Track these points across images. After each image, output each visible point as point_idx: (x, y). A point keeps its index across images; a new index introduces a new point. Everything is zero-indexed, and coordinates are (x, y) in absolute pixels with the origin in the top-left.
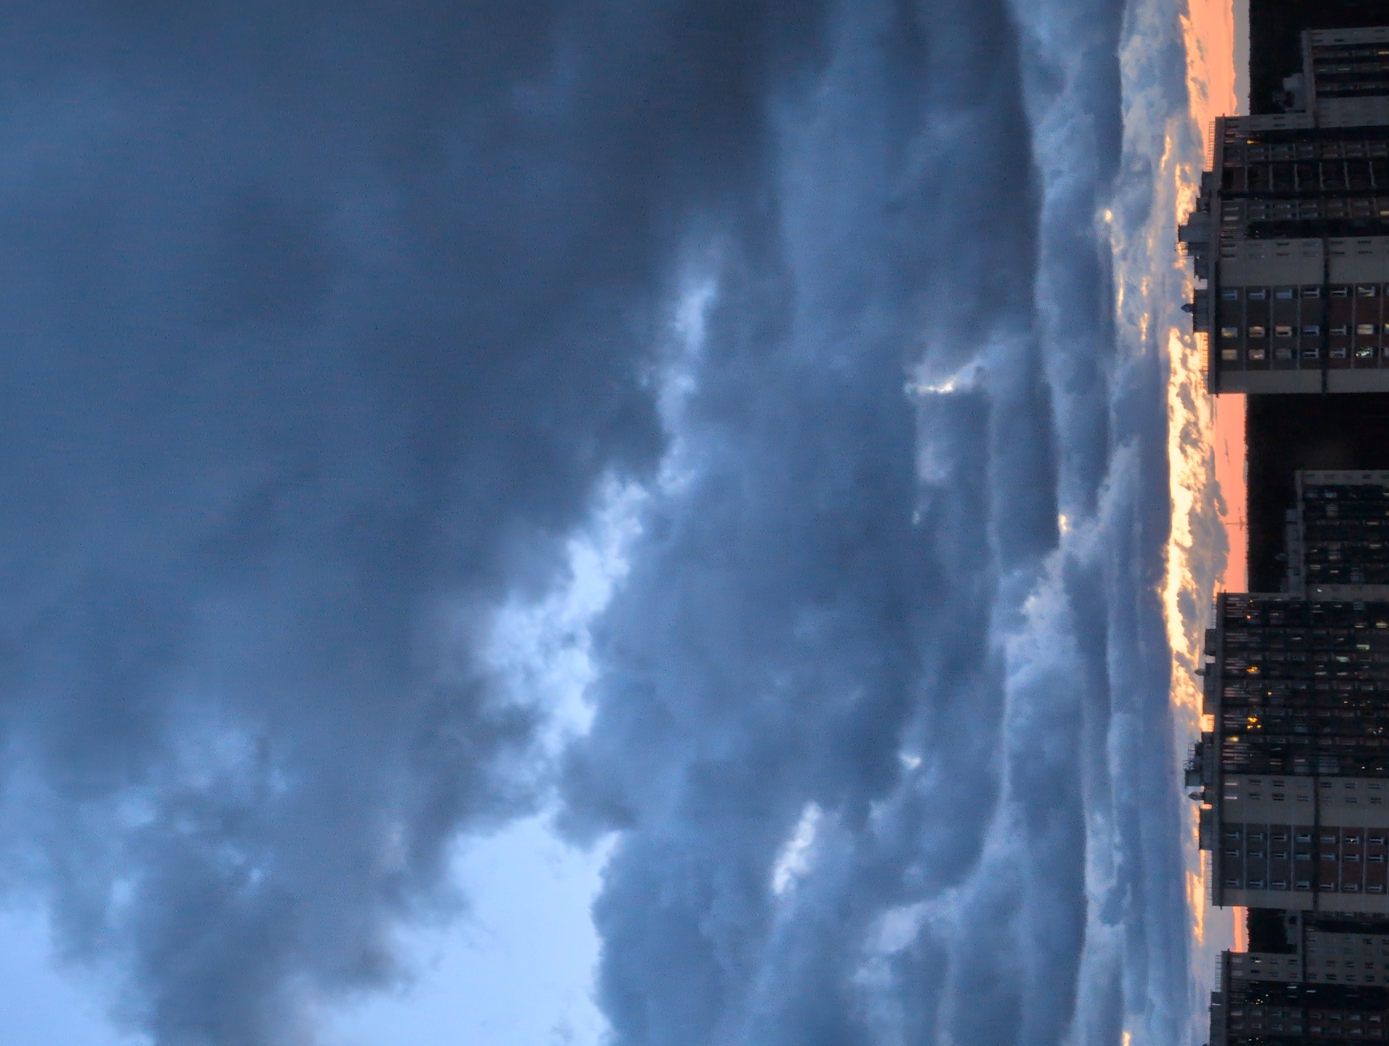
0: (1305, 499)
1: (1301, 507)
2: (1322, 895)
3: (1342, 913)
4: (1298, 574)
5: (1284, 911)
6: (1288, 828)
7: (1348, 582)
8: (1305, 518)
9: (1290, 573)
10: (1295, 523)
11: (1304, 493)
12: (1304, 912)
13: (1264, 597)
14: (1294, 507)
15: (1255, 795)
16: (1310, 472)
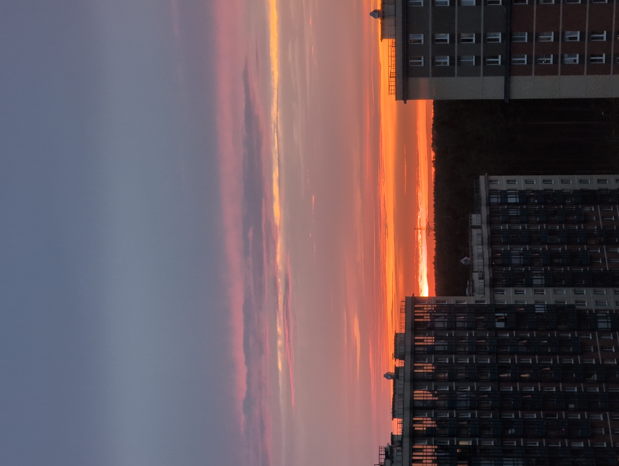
0: (489, 204)
1: (484, 210)
4: (482, 278)
7: (529, 285)
8: (490, 222)
9: (476, 276)
10: (479, 227)
11: (488, 198)
13: (451, 300)
14: (479, 212)
16: (492, 178)
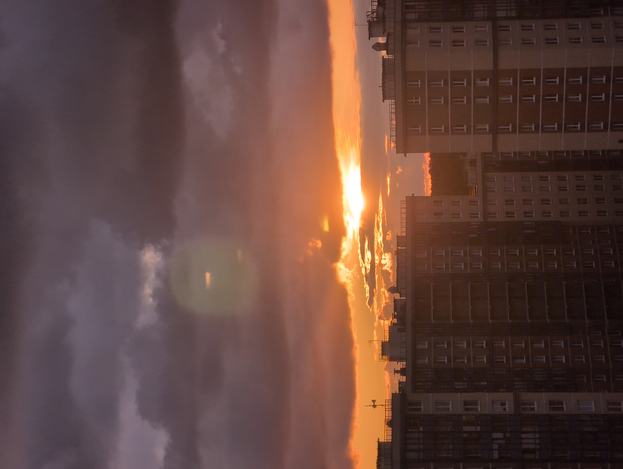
2: (501, 137)
3: (520, 153)
5: (465, 154)
6: (467, 74)
12: (484, 154)
15: (435, 42)
